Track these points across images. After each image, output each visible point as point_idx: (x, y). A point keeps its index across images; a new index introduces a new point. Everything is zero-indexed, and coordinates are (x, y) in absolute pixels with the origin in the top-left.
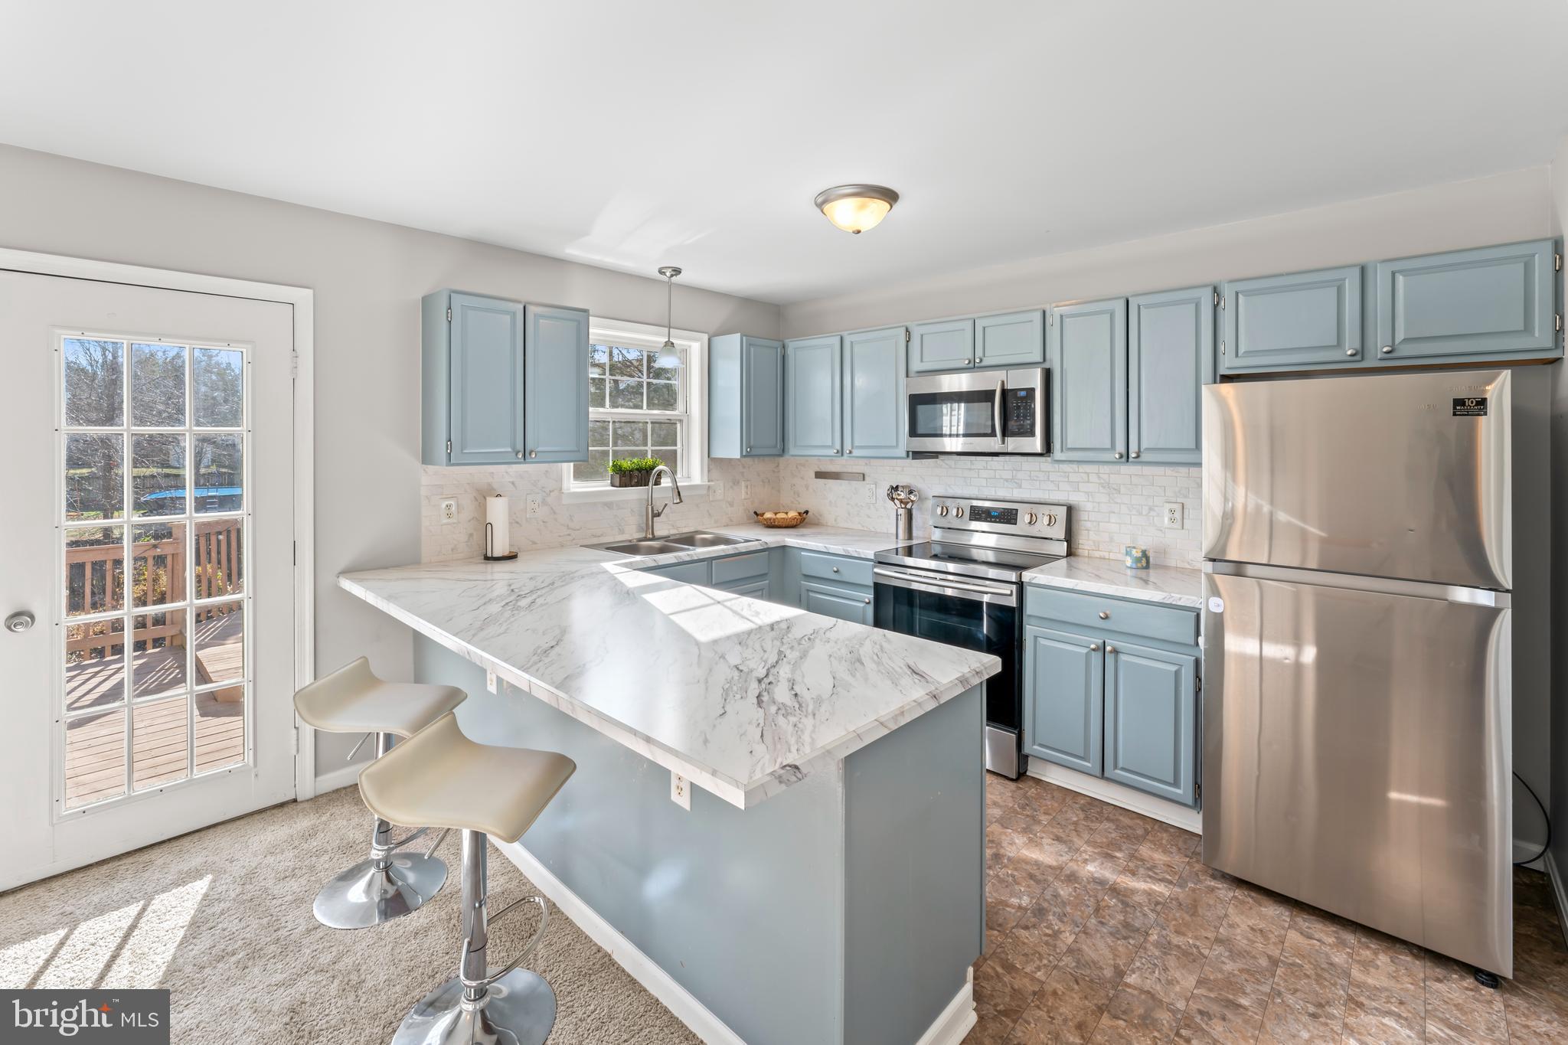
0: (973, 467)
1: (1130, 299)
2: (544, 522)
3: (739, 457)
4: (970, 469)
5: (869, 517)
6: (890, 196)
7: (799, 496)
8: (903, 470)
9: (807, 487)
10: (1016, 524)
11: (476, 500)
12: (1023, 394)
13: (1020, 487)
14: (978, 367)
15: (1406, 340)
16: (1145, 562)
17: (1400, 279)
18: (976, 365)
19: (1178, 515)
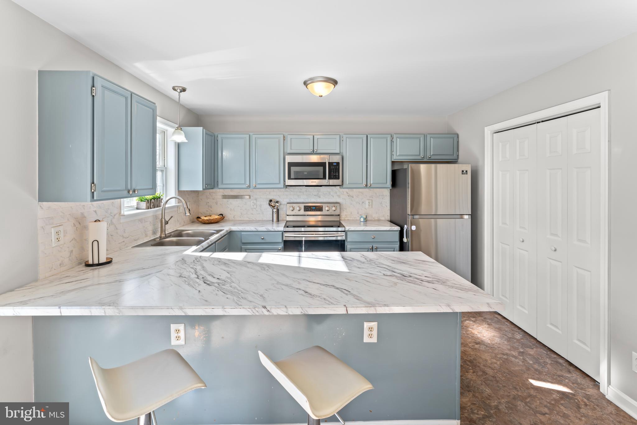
0: (301, 191)
1: (368, 135)
2: (111, 235)
3: (202, 190)
4: (300, 192)
5: (253, 214)
6: (335, 82)
7: (211, 208)
8: (270, 193)
9: (217, 203)
10: (322, 211)
11: (75, 225)
12: (335, 164)
13: (320, 197)
14: (315, 153)
15: (433, 155)
16: (366, 220)
17: (432, 139)
18: (314, 152)
19: (371, 204)
